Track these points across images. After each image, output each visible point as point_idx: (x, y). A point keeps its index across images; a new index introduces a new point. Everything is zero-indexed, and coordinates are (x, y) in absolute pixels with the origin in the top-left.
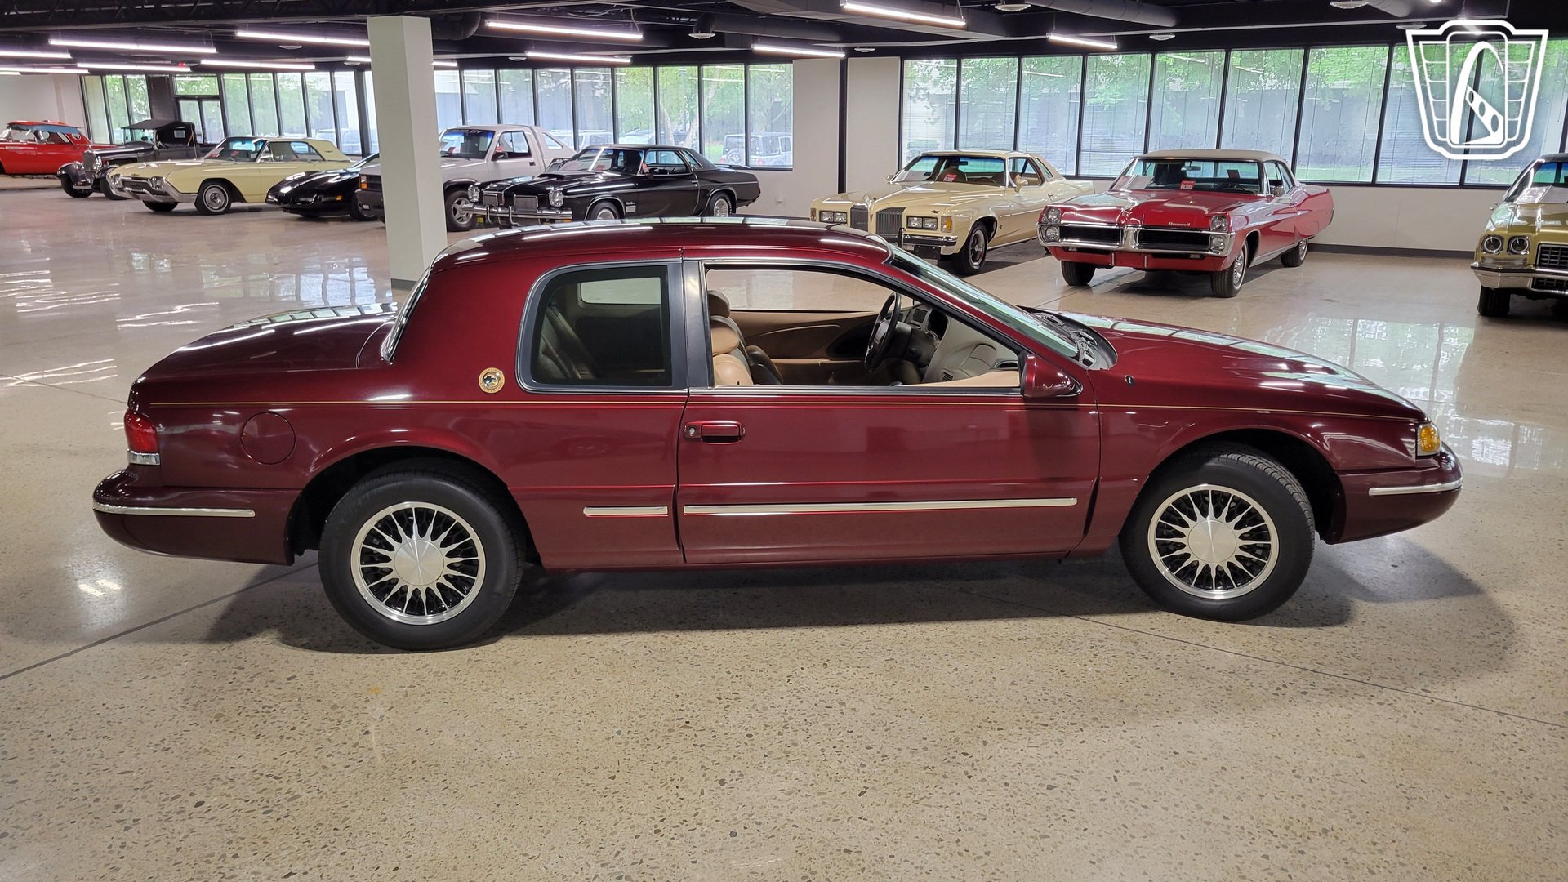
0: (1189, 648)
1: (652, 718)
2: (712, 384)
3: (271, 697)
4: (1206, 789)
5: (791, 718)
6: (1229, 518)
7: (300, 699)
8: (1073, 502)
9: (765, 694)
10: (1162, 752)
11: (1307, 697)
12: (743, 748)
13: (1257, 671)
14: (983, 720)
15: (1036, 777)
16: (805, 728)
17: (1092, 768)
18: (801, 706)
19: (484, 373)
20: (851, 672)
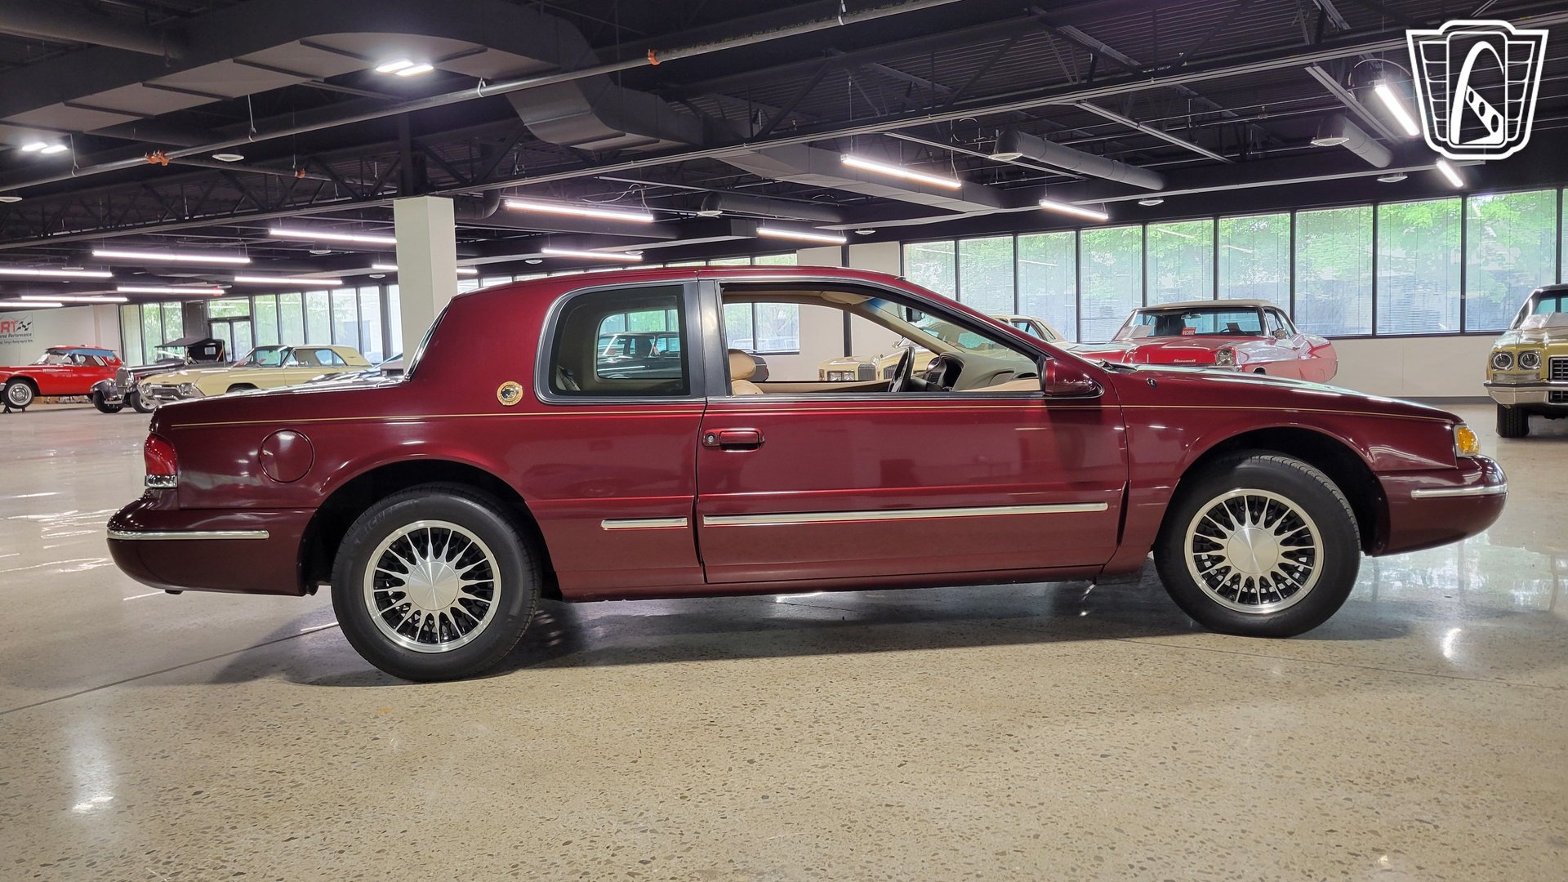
0: (1239, 657)
1: (675, 720)
2: (730, 393)
3: (277, 719)
4: (1275, 752)
5: (821, 716)
6: (1268, 524)
7: (306, 719)
8: (1103, 507)
9: (793, 700)
10: (1223, 729)
11: (1372, 687)
12: (772, 737)
13: (1315, 671)
14: (1027, 711)
15: (1088, 749)
16: (837, 722)
17: (1147, 741)
18: (830, 707)
19: (502, 386)
20: (882, 682)
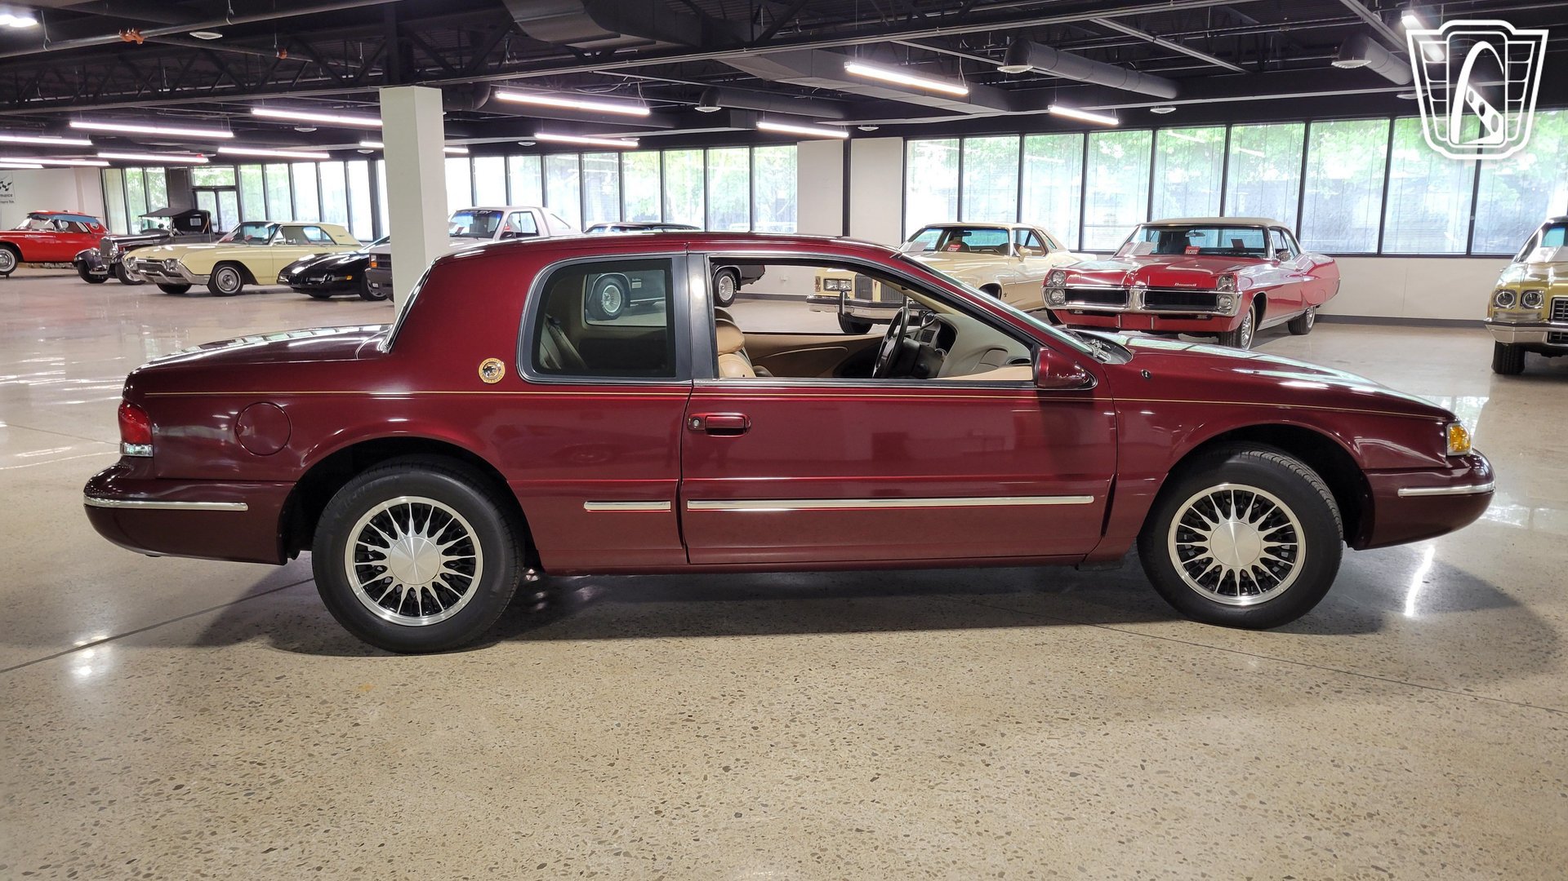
0: (1215, 652)
1: (653, 712)
2: (717, 376)
3: (259, 694)
4: (1240, 776)
5: (798, 713)
6: (1253, 519)
7: (288, 696)
8: (1089, 500)
9: (772, 691)
10: (1191, 744)
11: (1342, 695)
12: (748, 739)
13: (1287, 673)
14: (1001, 715)
15: (1058, 765)
16: (813, 721)
17: (1117, 757)
18: (809, 702)
19: (484, 363)
20: (861, 673)
